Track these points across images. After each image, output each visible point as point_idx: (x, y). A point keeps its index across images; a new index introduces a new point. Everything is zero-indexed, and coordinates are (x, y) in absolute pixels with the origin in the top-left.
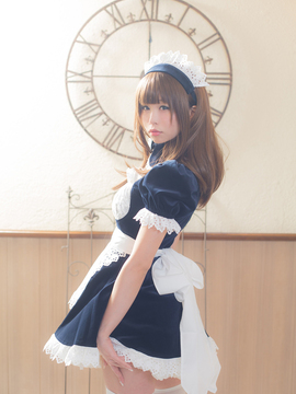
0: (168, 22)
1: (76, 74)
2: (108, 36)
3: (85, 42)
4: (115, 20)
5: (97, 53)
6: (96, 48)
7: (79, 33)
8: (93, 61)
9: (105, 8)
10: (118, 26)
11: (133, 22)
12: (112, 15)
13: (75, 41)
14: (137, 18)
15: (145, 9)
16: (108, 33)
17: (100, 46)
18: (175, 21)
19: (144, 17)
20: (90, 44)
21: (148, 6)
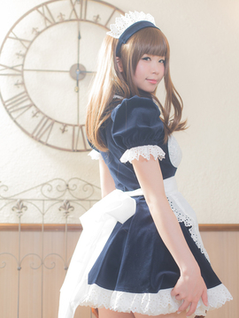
0: (96, 22)
1: (7, 67)
2: (39, 33)
3: (17, 39)
4: (46, 19)
5: (28, 49)
6: (27, 44)
7: (11, 30)
8: (24, 56)
9: (37, 8)
10: (48, 24)
11: (63, 21)
12: (43, 14)
13: (7, 37)
14: (66, 18)
15: (74, 10)
16: (40, 30)
17: (32, 42)
18: (103, 21)
19: (73, 17)
20: (21, 40)
21: (78, 7)
